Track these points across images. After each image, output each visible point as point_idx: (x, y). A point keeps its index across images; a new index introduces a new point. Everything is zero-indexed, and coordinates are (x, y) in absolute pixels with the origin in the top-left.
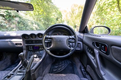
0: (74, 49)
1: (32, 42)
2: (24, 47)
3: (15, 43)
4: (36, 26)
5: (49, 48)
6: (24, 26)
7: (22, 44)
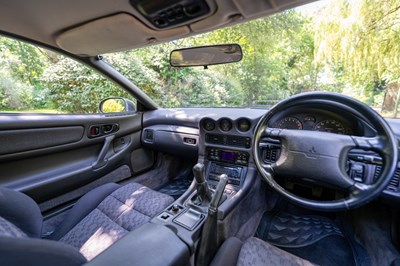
0: (371, 191)
1: (220, 139)
2: (202, 150)
3: (183, 136)
4: (222, 89)
5: (269, 166)
6: (195, 91)
7: (197, 141)
